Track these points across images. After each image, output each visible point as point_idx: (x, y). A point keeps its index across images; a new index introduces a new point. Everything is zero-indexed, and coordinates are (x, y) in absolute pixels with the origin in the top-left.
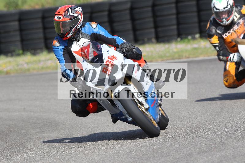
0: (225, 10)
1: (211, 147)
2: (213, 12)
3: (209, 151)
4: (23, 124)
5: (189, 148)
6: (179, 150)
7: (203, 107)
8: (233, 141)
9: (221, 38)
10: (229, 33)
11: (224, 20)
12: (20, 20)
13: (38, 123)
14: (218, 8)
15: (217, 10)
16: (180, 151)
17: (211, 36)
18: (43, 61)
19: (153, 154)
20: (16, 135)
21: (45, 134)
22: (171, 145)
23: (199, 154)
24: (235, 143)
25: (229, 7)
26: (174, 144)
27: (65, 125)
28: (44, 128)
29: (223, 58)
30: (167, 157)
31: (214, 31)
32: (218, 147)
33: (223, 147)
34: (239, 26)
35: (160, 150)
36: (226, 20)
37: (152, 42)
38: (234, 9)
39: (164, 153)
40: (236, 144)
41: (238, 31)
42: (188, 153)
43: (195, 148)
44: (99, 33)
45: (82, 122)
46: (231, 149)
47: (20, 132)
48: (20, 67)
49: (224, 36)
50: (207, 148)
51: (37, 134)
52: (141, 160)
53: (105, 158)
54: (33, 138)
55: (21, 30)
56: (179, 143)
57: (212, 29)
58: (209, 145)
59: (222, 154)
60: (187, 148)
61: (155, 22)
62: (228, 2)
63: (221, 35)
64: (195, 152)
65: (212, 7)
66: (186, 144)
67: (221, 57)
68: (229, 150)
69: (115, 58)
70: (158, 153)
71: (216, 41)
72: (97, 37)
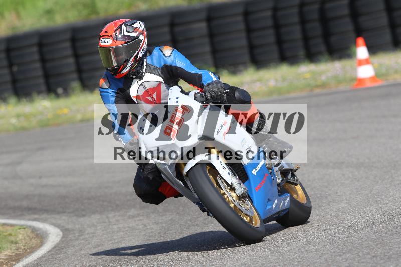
52: (390, 236)
72: (172, 71)
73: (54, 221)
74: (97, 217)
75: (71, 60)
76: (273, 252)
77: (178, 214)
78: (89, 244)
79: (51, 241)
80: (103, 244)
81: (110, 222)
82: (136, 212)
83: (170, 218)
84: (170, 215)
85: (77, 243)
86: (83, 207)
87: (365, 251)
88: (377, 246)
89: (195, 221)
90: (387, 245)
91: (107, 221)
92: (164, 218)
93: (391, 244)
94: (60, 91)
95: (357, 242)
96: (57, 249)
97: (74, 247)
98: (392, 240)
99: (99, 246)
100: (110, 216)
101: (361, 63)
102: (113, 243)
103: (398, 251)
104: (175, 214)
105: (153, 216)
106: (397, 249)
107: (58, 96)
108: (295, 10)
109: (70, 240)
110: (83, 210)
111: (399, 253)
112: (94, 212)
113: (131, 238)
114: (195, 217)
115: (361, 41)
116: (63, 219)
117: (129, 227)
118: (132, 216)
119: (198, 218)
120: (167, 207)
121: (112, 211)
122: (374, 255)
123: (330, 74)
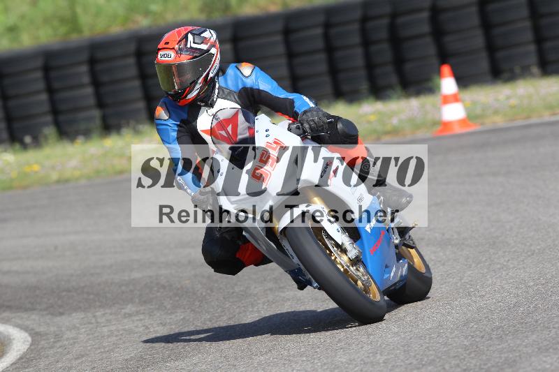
20: (222, 299)
30: (544, 332)
37: (532, 75)
39: (540, 322)
44: (257, 87)
47: (232, 291)
51: (267, 294)
52: (488, 340)
53: (411, 339)
54: (259, 302)
61: (537, 30)
72: (253, 96)
73: (20, 322)
74: (81, 315)
75: (44, 97)
76: (325, 364)
77: (192, 310)
78: (68, 353)
79: (16, 349)
80: (88, 353)
81: (97, 323)
82: (134, 309)
83: (182, 317)
84: (182, 312)
85: (51, 352)
86: (60, 302)
87: (453, 362)
88: (469, 354)
89: (217, 321)
90: (484, 354)
91: (93, 321)
92: (173, 316)
93: (488, 352)
94: (28, 139)
95: (441, 350)
96: (24, 360)
97: (47, 357)
98: (490, 346)
99: (83, 356)
100: (98, 314)
101: (447, 100)
102: (101, 352)
103: (498, 362)
104: (188, 311)
105: (158, 314)
106: (497, 360)
107: (25, 147)
108: (356, 27)
109: (42, 348)
110: (61, 306)
111: (500, 364)
112: (77, 309)
113: (127, 345)
114: (217, 315)
115: (446, 69)
116: (33, 319)
117: (125, 330)
118: (128, 314)
119: (220, 316)
120: (177, 301)
121: (100, 306)
122: (465, 368)
123: (403, 116)
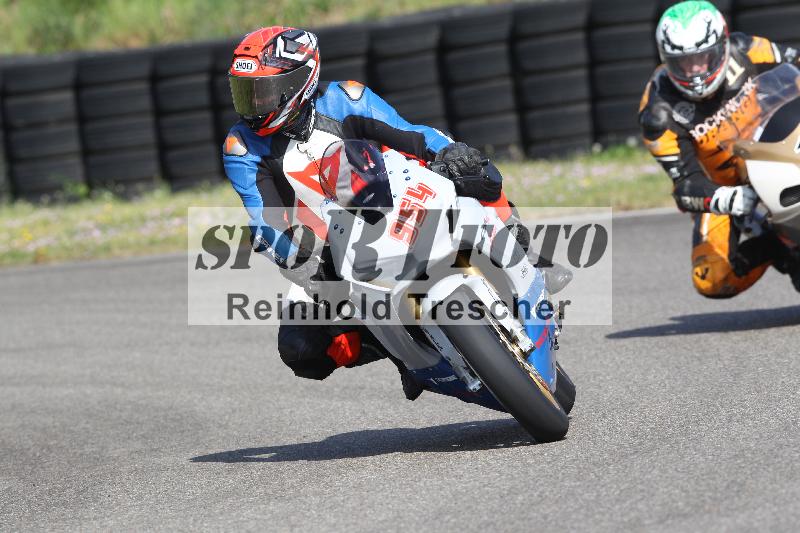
0: (699, 51)
1: (702, 498)
2: (662, 57)
3: (696, 512)
4: (88, 426)
5: (628, 502)
6: (596, 511)
7: (677, 370)
8: (774, 481)
9: (685, 139)
10: (711, 123)
11: (698, 80)
12: (78, 86)
13: (138, 423)
14: (676, 42)
15: (677, 52)
16: (599, 513)
17: (654, 133)
18: (154, 219)
19: (512, 523)
20: (65, 463)
21: (160, 457)
22: (573, 494)
23: (661, 522)
24: (778, 486)
25: (712, 40)
26: (580, 491)
27: (226, 427)
28: (157, 439)
29: (691, 203)
31: (663, 116)
32: (726, 498)
33: (740, 498)
34: (742, 101)
35: (535, 508)
36: (704, 81)
38: (728, 47)
40: (784, 491)
41: (740, 115)
42: (626, 519)
43: (651, 503)
44: (369, 116)
45: (283, 418)
46: (767, 505)
47: (80, 451)
48: (78, 239)
49: (696, 134)
50: (687, 504)
51: (133, 459)
54: (122, 470)
55: (82, 119)
56: (598, 487)
57: (658, 111)
58: (695, 493)
59: (739, 521)
60: (624, 501)
61: (519, 92)
62: (709, 23)
63: (688, 130)
64: (651, 517)
65: (660, 42)
66: (621, 491)
67: (687, 199)
68: (760, 509)
69: (431, 193)
70: (530, 519)
71: (671, 147)
72: (363, 128)
